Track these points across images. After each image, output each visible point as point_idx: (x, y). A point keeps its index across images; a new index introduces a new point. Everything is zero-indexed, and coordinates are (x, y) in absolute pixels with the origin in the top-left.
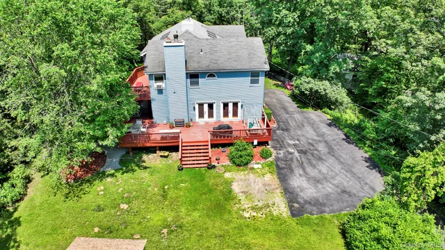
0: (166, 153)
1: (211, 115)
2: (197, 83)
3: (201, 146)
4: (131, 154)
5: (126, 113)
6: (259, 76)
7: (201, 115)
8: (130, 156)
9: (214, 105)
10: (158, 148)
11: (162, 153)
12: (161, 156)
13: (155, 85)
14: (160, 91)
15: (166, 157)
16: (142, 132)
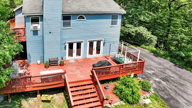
0: (49, 97)
1: (78, 54)
2: (69, 24)
3: (85, 85)
4: (10, 100)
5: (7, 53)
6: (117, 18)
7: (71, 54)
8: (8, 104)
9: (82, 43)
10: (38, 92)
11: (44, 97)
12: (43, 101)
13: (31, 26)
14: (35, 32)
15: (49, 101)
16: (20, 74)
